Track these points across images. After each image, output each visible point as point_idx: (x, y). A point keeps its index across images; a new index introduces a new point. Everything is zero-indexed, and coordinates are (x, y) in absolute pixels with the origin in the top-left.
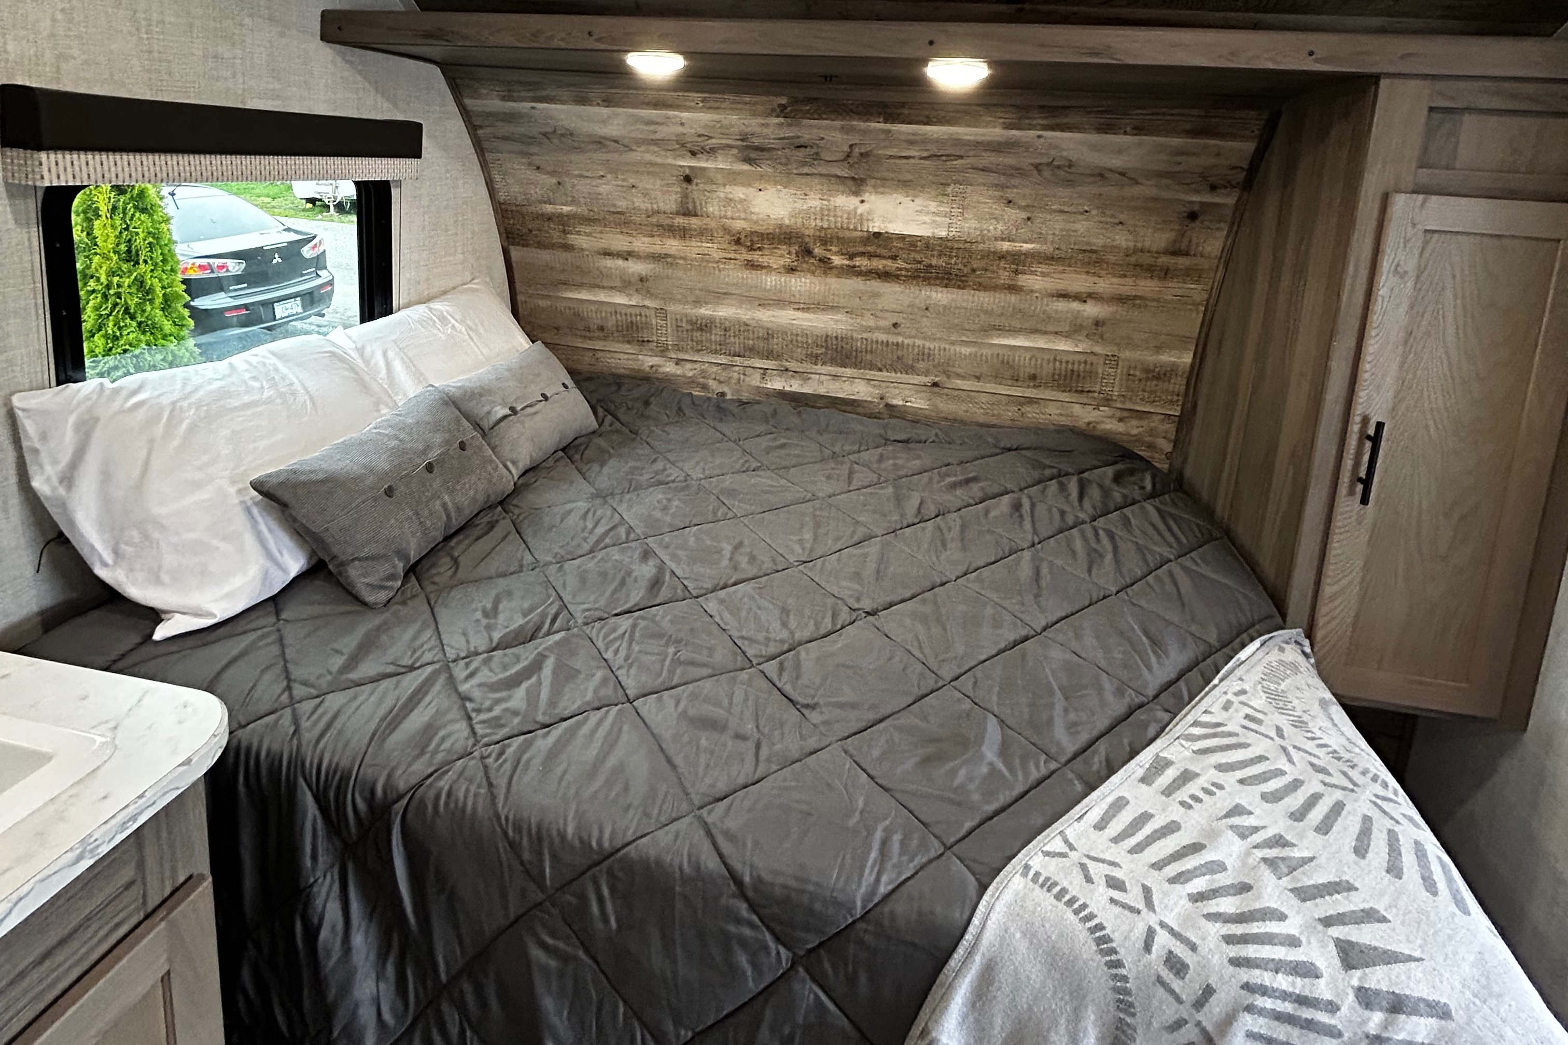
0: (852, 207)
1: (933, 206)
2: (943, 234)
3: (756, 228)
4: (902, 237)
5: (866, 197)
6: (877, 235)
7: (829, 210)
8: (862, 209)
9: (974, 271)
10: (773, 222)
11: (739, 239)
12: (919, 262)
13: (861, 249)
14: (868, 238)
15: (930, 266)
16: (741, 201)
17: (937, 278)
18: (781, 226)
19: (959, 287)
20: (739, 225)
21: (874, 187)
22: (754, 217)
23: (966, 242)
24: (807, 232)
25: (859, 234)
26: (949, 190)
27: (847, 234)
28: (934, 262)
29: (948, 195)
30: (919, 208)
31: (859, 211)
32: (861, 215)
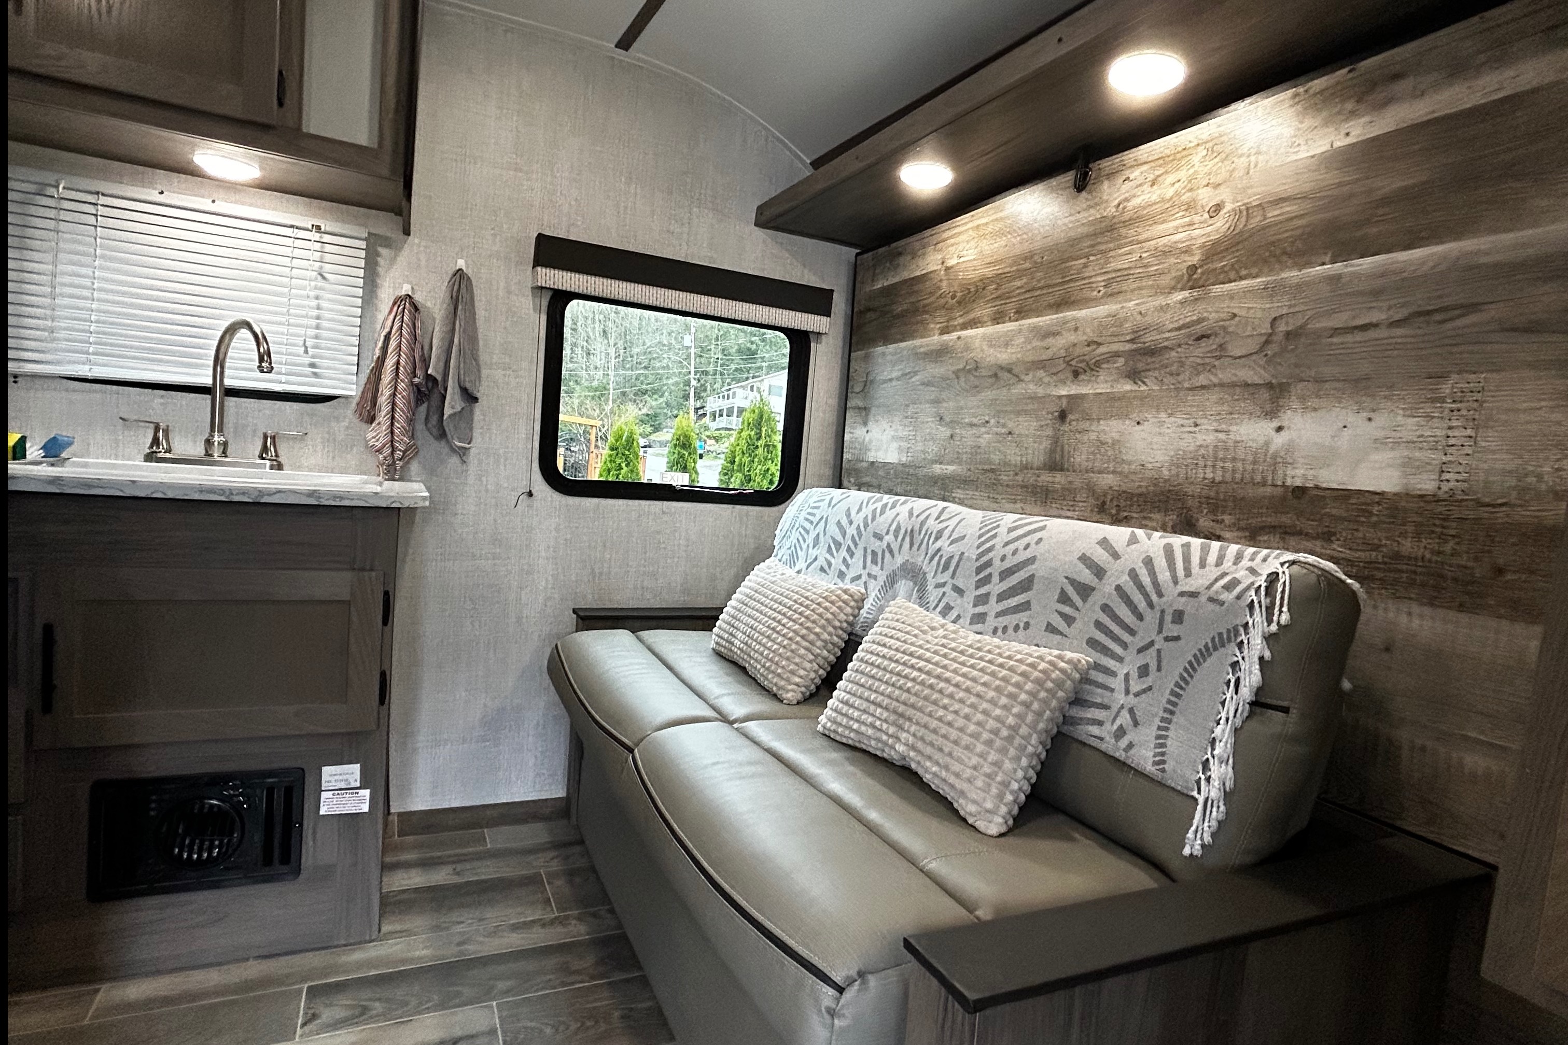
29: (1443, 400)
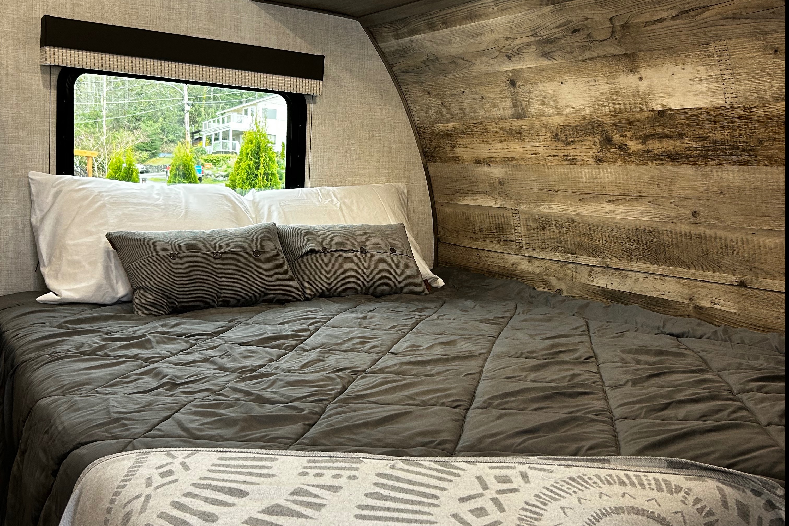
0: (634, 85)
1: (703, 72)
2: (721, 102)
3: (567, 122)
4: (684, 112)
5: (643, 72)
6: (662, 113)
7: (617, 93)
8: (643, 86)
9: (761, 142)
10: (578, 113)
11: (557, 135)
12: (705, 139)
13: (651, 131)
14: (655, 118)
15: (716, 141)
16: (552, 96)
17: (725, 155)
18: (584, 117)
19: (749, 164)
20: (555, 120)
21: (646, 61)
22: (564, 111)
23: (746, 108)
24: (604, 120)
25: (646, 114)
26: (712, 49)
27: (638, 116)
28: (719, 136)
30: (691, 76)
31: (641, 91)
32: (644, 94)
